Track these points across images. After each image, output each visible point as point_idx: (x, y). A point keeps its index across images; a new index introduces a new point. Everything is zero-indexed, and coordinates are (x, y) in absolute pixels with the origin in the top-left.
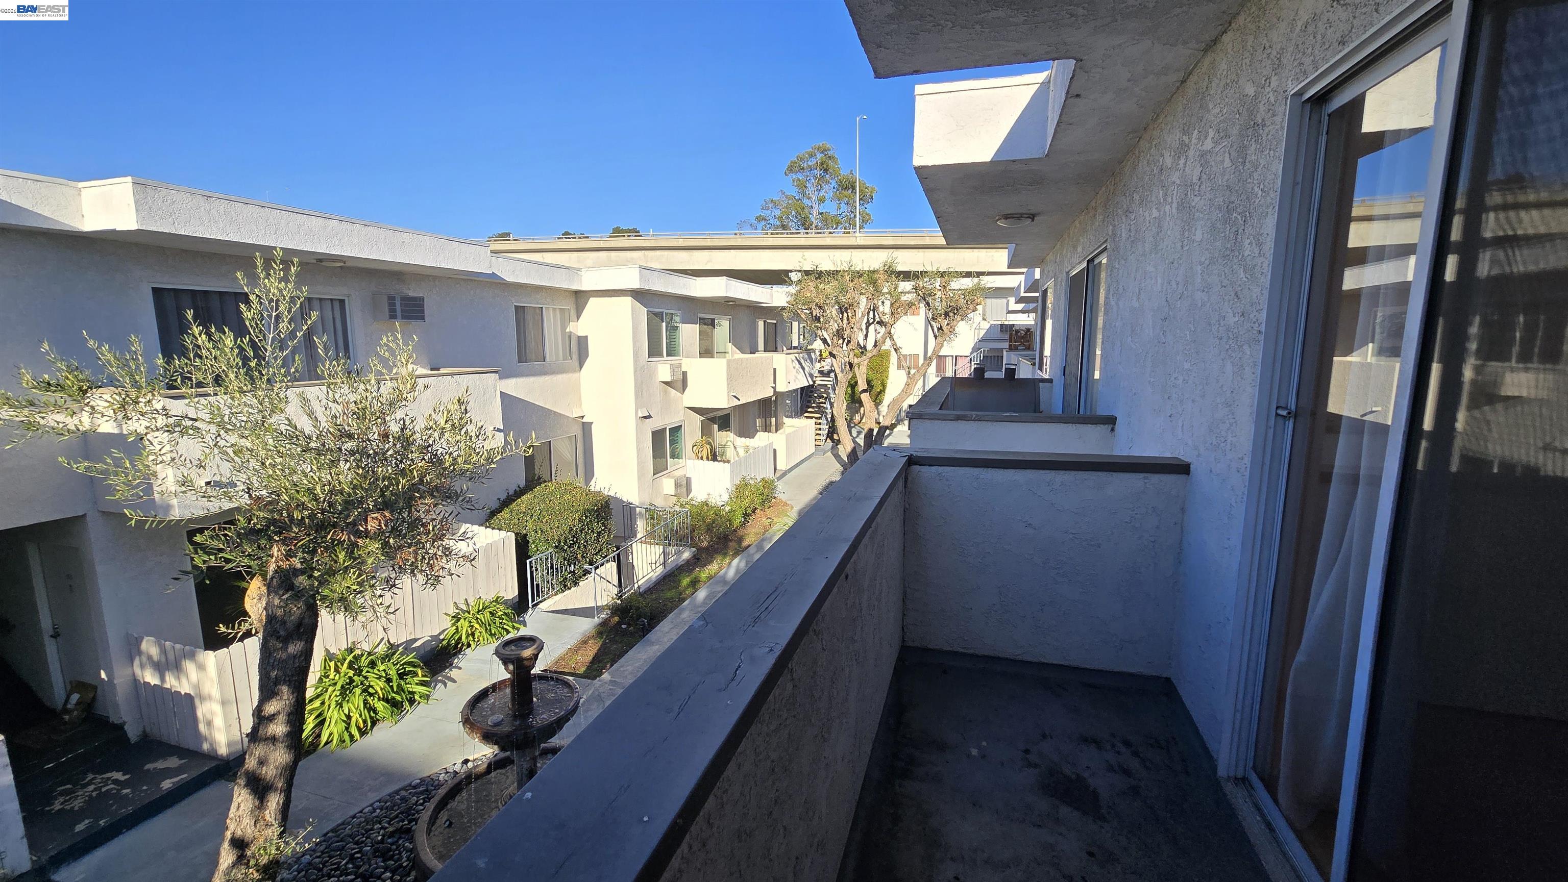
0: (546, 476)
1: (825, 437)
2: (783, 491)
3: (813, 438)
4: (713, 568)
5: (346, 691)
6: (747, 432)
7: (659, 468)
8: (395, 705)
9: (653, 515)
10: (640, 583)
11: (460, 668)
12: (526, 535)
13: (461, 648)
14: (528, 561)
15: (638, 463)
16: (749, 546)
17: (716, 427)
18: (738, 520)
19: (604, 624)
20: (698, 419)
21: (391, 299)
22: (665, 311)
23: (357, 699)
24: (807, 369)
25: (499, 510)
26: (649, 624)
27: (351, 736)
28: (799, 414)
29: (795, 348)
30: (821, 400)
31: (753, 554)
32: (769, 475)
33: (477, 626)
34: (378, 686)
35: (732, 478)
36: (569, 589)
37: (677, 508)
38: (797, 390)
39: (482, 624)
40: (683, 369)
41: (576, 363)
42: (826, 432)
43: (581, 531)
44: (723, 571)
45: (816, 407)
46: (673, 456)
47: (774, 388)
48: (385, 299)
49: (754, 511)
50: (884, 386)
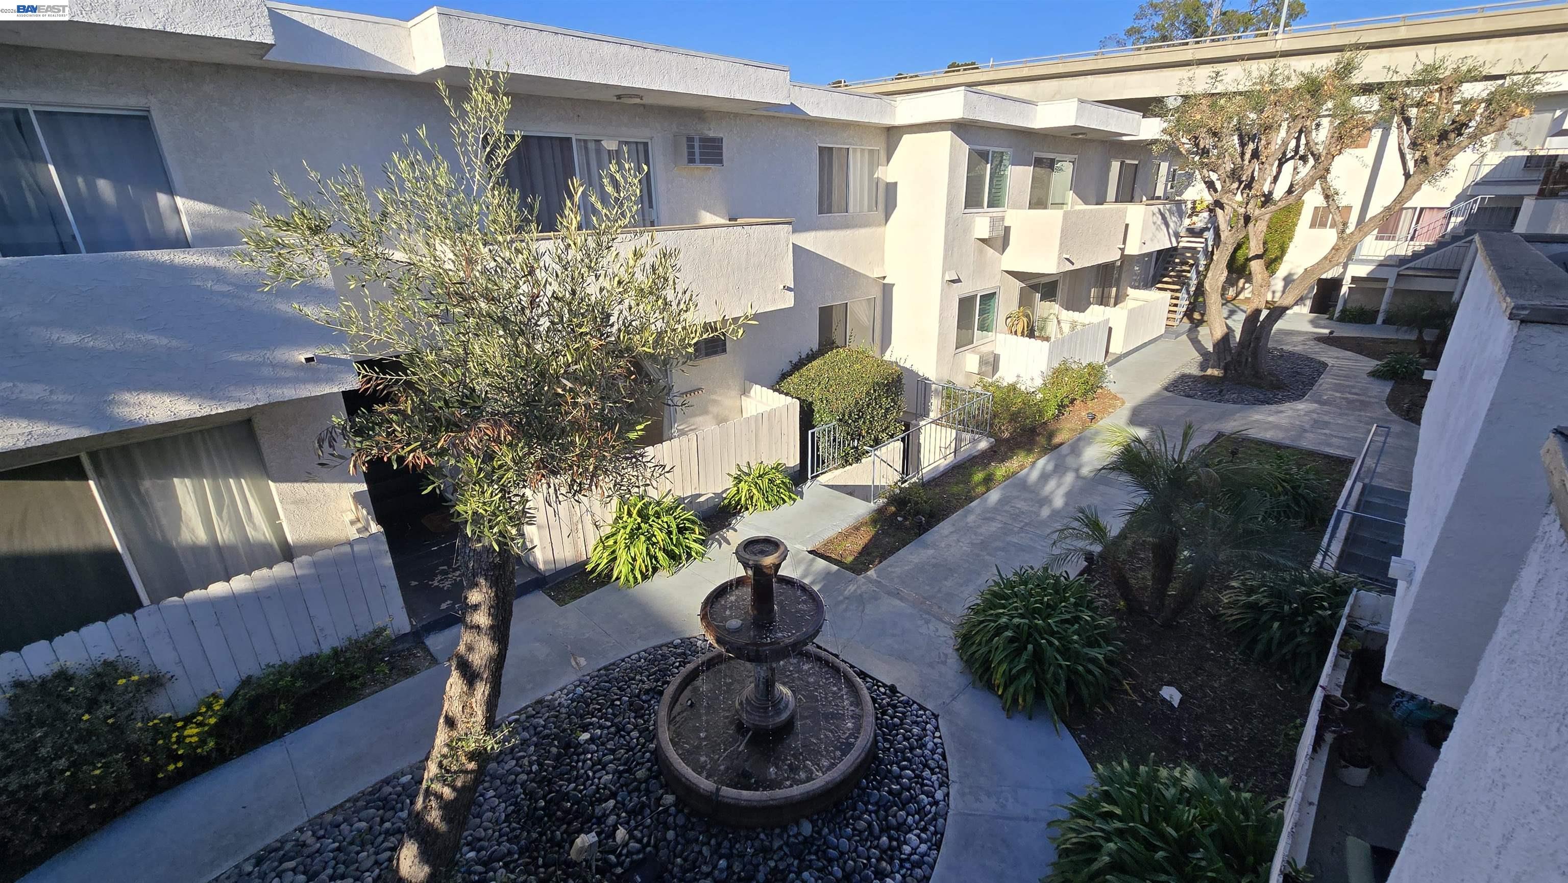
0: (839, 342)
1: (1181, 316)
2: (1113, 381)
3: (1166, 315)
4: (1013, 464)
5: (633, 535)
6: (1077, 304)
7: (964, 341)
8: (672, 556)
9: (950, 394)
10: (924, 471)
11: (736, 531)
12: (812, 403)
13: (740, 509)
14: (810, 432)
15: (939, 334)
16: (1061, 444)
17: (1038, 296)
18: (1051, 411)
19: (880, 511)
20: (1018, 284)
21: (690, 140)
22: (992, 149)
23: (641, 546)
24: (1172, 225)
25: (790, 373)
26: (927, 522)
27: (635, 578)
28: (1149, 284)
29: (1159, 198)
30: (1184, 268)
31: (1066, 456)
32: (1098, 358)
33: (755, 491)
34: (660, 536)
35: (1050, 359)
36: (851, 464)
37: (979, 389)
38: (1152, 253)
39: (760, 490)
40: (1006, 224)
41: (881, 214)
42: (1185, 309)
43: (868, 406)
44: (1026, 470)
45: (1174, 277)
46: (982, 328)
47: (1122, 250)
48: (685, 140)
49: (1072, 401)
50: (1283, 251)
